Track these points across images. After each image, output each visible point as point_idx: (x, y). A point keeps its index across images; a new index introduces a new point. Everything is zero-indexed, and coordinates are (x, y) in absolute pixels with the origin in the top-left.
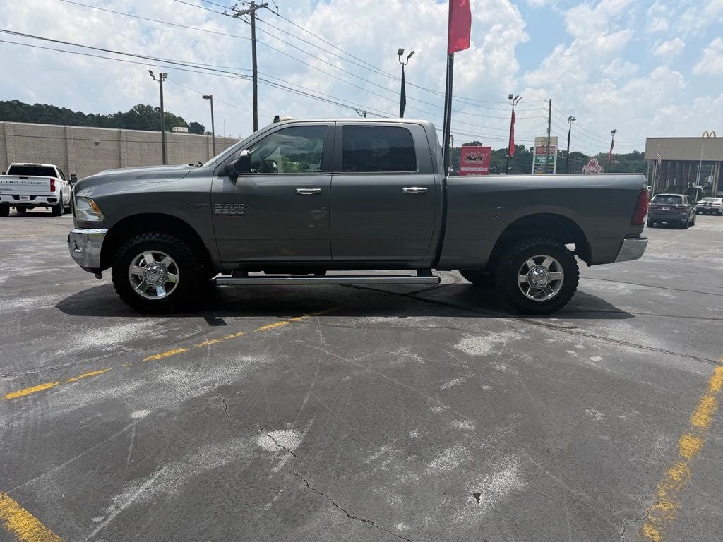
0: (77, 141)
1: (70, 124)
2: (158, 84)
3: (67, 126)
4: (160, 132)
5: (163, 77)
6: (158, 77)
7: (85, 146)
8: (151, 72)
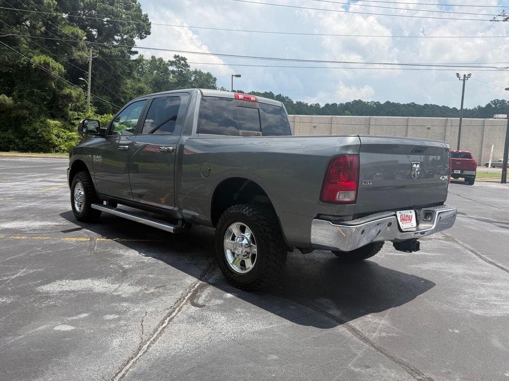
0: (414, 127)
1: (412, 116)
2: (462, 82)
3: (410, 117)
4: (459, 119)
5: (465, 78)
6: (462, 78)
7: (420, 130)
8: (458, 74)
